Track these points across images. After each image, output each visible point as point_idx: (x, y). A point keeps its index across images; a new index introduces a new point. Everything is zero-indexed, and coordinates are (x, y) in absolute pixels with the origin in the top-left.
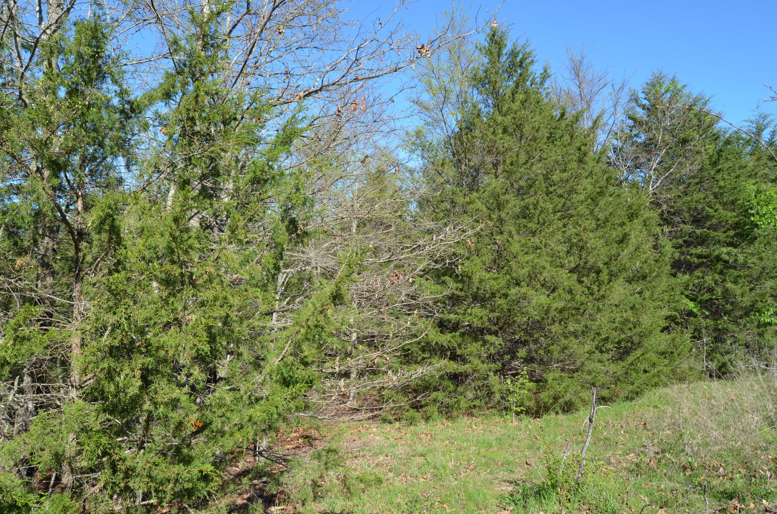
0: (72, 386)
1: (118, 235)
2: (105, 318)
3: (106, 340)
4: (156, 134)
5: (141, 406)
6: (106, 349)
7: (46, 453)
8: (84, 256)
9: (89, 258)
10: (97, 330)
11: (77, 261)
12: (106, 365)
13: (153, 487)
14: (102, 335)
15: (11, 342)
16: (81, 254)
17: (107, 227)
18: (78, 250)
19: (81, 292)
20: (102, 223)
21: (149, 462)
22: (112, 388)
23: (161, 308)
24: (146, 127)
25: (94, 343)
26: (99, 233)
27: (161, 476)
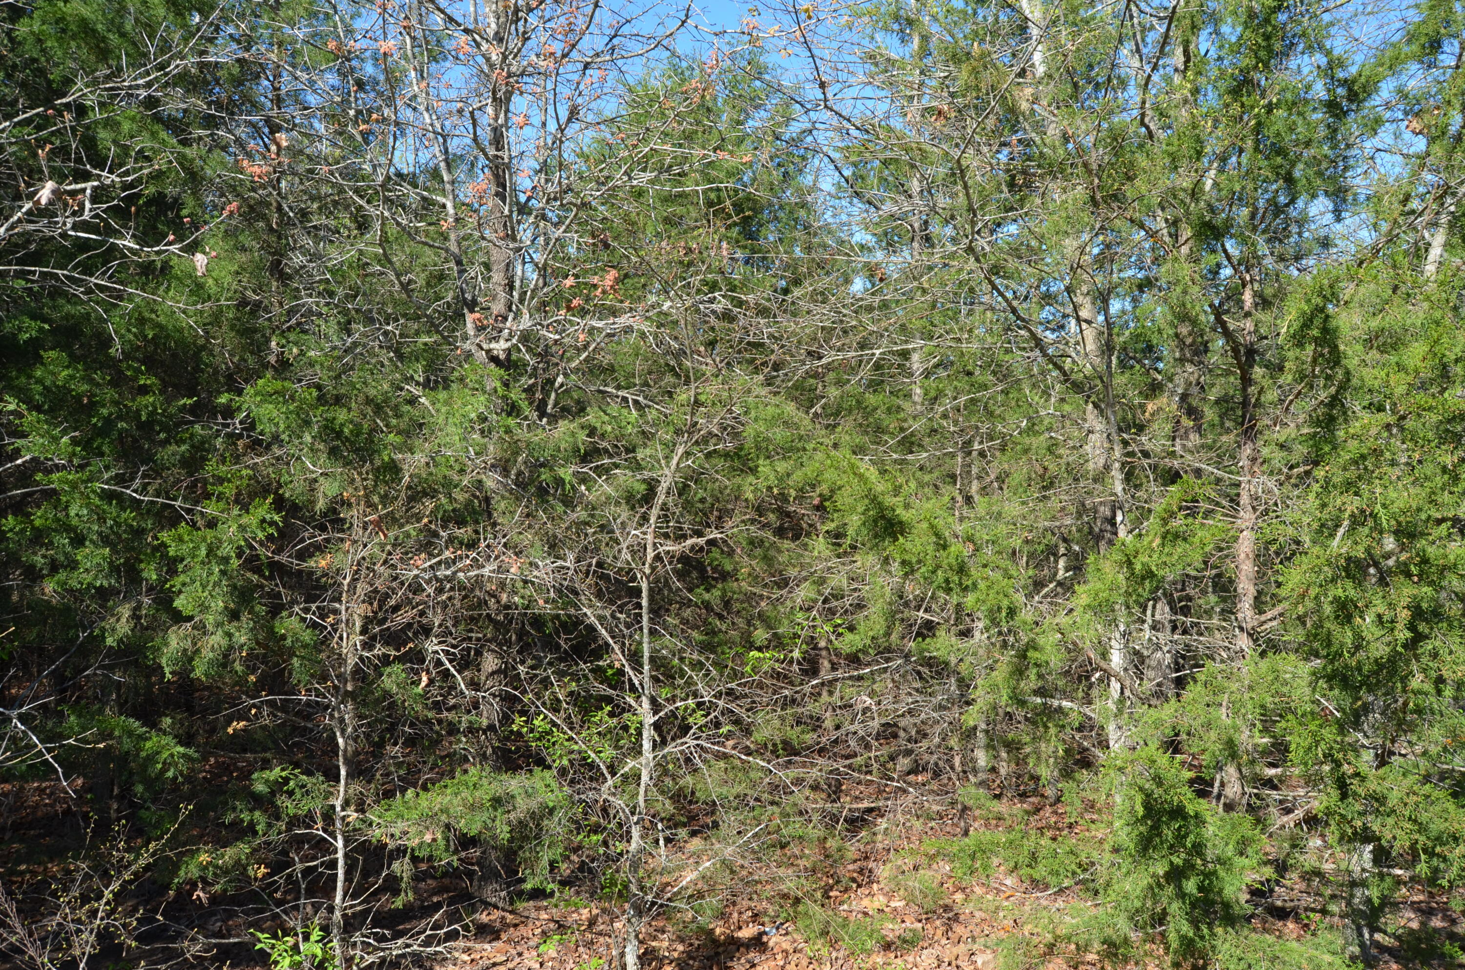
0: (1241, 629)
1: (1334, 348)
2: (1339, 502)
3: (1338, 545)
4: (1397, 136)
5: (1404, 680)
6: (1342, 562)
7: (1213, 735)
8: (1260, 393)
9: (1272, 395)
10: (1323, 525)
11: (1245, 404)
12: (1340, 592)
13: (1421, 843)
14: (1332, 536)
15: (1158, 541)
16: (1252, 390)
17: (1315, 332)
18: (1246, 380)
19: (1254, 460)
20: (1307, 324)
21: (1414, 793)
22: (1348, 638)
23: (1443, 489)
24: (1374, 125)
25: (1316, 550)
26: (1300, 345)
27: (1437, 826)
